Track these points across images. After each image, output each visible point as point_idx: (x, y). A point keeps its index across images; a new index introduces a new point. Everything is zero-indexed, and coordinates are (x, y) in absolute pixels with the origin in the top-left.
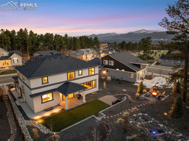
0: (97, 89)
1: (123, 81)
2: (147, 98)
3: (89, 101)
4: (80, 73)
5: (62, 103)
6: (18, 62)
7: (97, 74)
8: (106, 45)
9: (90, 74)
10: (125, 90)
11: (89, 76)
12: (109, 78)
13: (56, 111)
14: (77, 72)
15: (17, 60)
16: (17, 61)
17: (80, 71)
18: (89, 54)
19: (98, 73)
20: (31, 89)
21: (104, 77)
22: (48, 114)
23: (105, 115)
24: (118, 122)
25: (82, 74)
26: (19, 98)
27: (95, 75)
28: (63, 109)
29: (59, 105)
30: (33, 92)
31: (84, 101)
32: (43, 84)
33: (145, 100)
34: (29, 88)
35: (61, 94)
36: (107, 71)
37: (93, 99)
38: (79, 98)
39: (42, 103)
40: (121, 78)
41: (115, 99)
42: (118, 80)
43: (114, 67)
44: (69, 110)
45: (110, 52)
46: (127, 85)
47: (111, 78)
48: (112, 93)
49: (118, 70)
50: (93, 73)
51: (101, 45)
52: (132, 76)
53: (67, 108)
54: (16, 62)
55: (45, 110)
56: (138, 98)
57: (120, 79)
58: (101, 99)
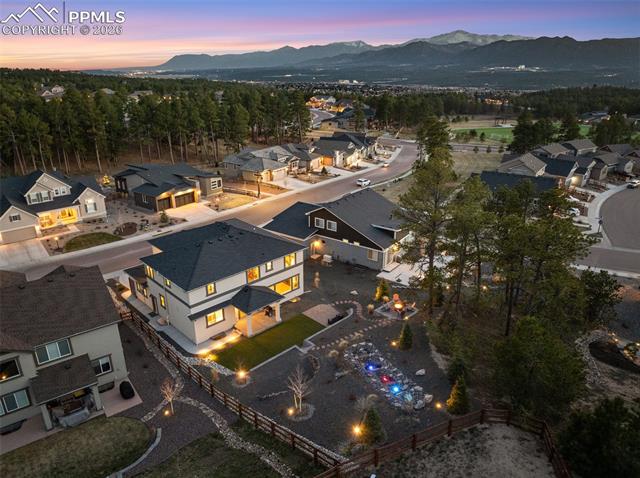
0: (301, 292)
1: (358, 265)
2: (385, 314)
3: (287, 318)
4: (269, 268)
5: (240, 324)
6: (96, 209)
7: (300, 264)
8: (331, 103)
9: (287, 265)
10: (355, 292)
11: (285, 269)
12: (327, 258)
13: (232, 338)
14: (263, 267)
15: (95, 204)
16: (93, 206)
17: (269, 264)
18: (278, 167)
19: (302, 261)
20: (190, 307)
21: (316, 253)
22: (219, 345)
23: (313, 345)
24: (330, 355)
25: (272, 269)
26: (153, 314)
27: (296, 265)
28: (242, 335)
29: (234, 328)
30: (194, 311)
31: (278, 319)
32: (208, 295)
33: (382, 317)
34: (186, 304)
35: (236, 310)
36: (323, 242)
37: (293, 314)
38: (267, 314)
39: (208, 327)
40: (354, 260)
41: (334, 313)
42: (348, 263)
43: (339, 235)
44: (254, 337)
45: (338, 152)
46: (362, 278)
47: (333, 259)
48: (330, 298)
49: (346, 241)
50: (293, 263)
51: (314, 102)
52: (375, 257)
53: (250, 333)
54: (91, 208)
55: (211, 338)
56: (371, 312)
57: (352, 262)
58: (308, 313)
